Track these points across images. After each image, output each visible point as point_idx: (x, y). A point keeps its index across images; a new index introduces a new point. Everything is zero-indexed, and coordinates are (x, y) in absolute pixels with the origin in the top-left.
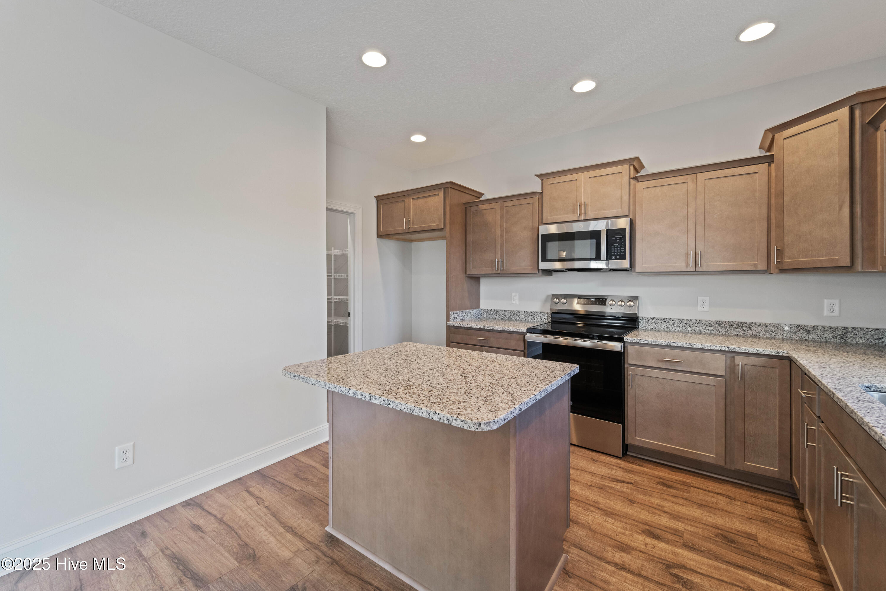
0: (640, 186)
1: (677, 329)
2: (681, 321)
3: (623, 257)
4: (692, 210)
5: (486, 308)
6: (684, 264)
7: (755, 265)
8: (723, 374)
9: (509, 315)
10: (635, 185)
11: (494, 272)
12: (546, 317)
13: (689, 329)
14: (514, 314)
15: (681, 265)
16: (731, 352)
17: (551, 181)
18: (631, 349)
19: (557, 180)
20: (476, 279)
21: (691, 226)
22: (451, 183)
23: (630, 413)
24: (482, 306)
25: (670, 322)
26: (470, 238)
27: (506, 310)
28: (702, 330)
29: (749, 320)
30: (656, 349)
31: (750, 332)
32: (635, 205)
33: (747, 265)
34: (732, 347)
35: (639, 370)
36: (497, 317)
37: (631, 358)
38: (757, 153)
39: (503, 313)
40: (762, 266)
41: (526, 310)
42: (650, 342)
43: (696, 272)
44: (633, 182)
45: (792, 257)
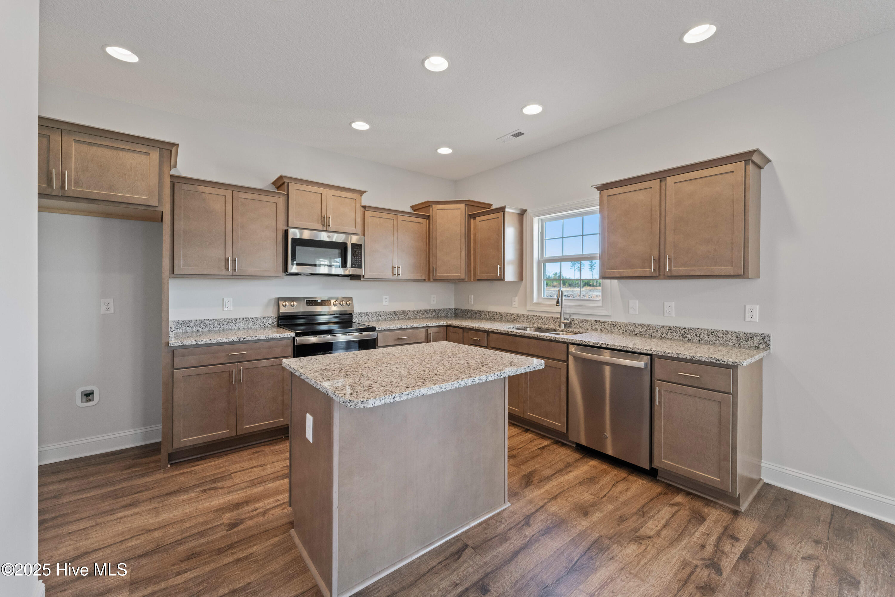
1: (374, 319)
2: (376, 313)
6: (391, 274)
7: (421, 276)
9: (221, 324)
12: (270, 321)
13: (380, 318)
14: (228, 322)
15: (389, 275)
16: (427, 327)
17: (297, 186)
18: (380, 335)
21: (395, 249)
25: (370, 314)
27: (216, 320)
28: (387, 318)
29: (407, 310)
31: (407, 316)
32: (364, 226)
36: (201, 329)
37: (380, 342)
39: (211, 323)
40: (424, 277)
41: (244, 317)
42: (391, 328)
43: (398, 280)
44: (363, 209)
45: (440, 273)
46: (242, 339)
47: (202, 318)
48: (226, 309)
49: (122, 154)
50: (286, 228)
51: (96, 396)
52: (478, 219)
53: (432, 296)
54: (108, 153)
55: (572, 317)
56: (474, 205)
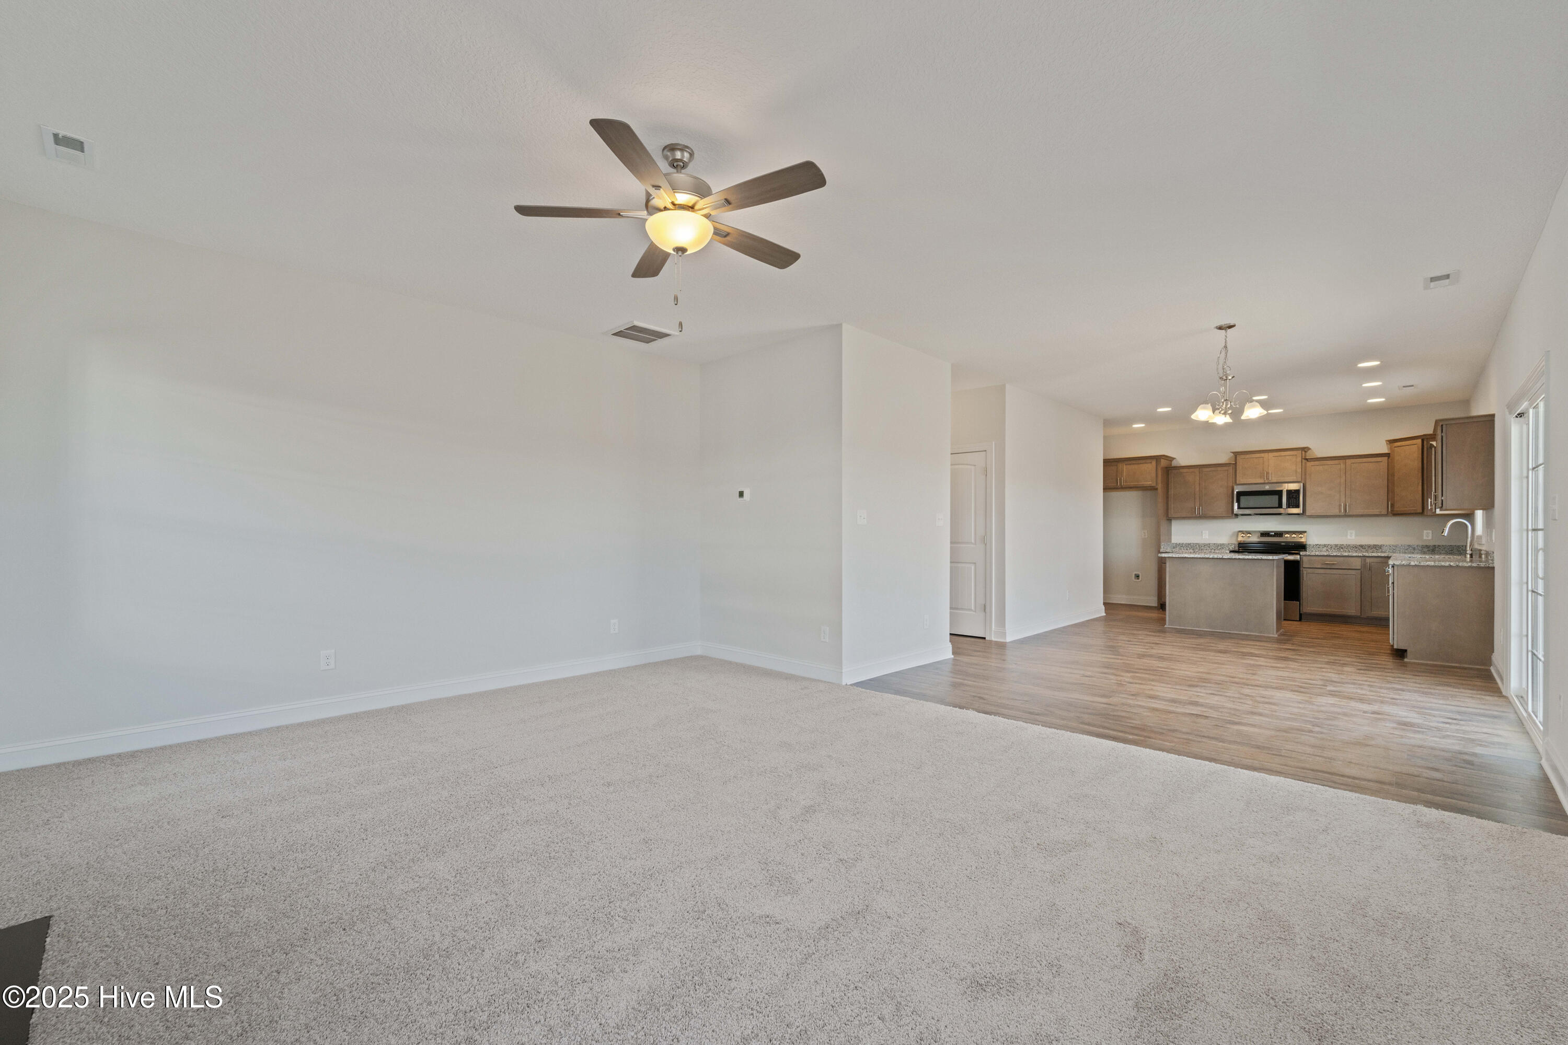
0: (1309, 464)
1: (1334, 550)
2: (1336, 545)
3: (1298, 506)
4: (1343, 480)
5: (1178, 542)
6: (1338, 511)
7: (1381, 512)
8: (1360, 568)
9: (1200, 546)
10: (1306, 463)
11: (1194, 516)
12: (1233, 546)
13: (1342, 550)
14: (1205, 545)
15: (1336, 512)
16: (1364, 556)
17: (1243, 456)
18: (1305, 559)
19: (1248, 456)
20: (1169, 520)
21: (1343, 490)
22: (1164, 455)
23: (1304, 595)
24: (1173, 542)
25: (1327, 546)
26: (1172, 492)
27: (1197, 543)
29: (1379, 544)
30: (1320, 558)
31: (1380, 550)
32: (1306, 474)
33: (1376, 512)
34: (1364, 554)
35: (1310, 570)
36: (1188, 549)
37: (1305, 563)
38: (1382, 450)
39: (1194, 545)
40: (1384, 512)
41: (1215, 542)
42: (1315, 555)
43: (1346, 516)
45: (1399, 507)
47: (1190, 542)
49: (1141, 465)
50: (1234, 486)
51: (1140, 577)
53: (1425, 532)
54: (1136, 466)
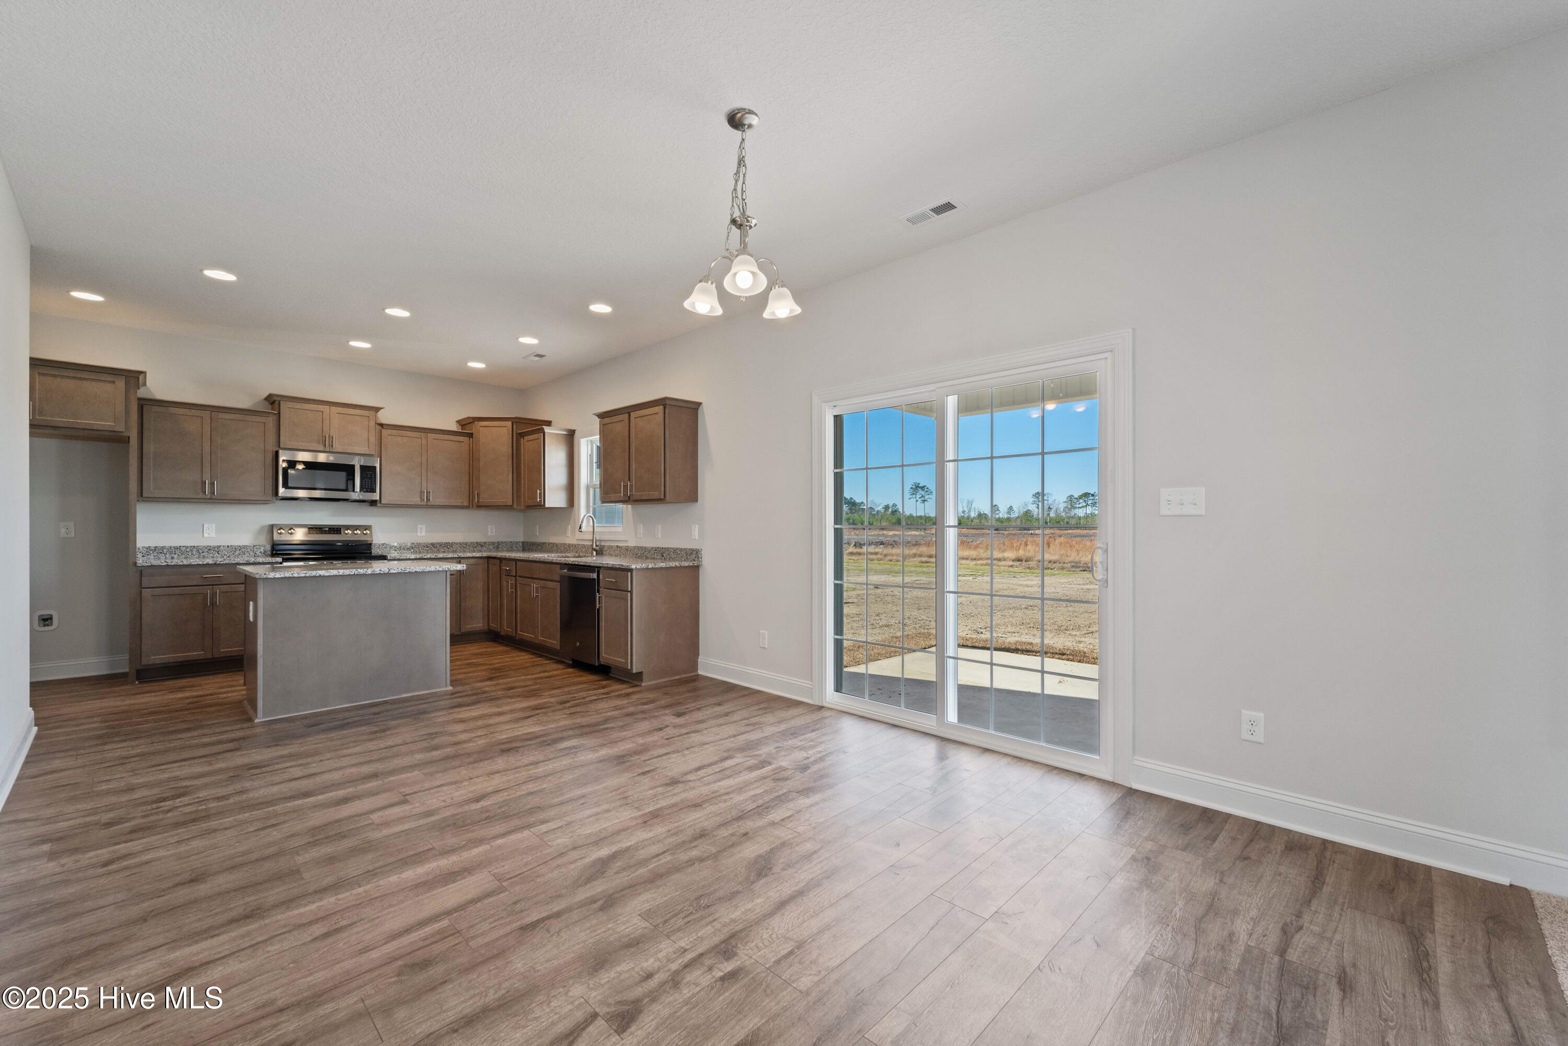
0: (385, 432)
2: (406, 545)
3: (373, 491)
4: (424, 460)
5: (150, 545)
6: (419, 499)
7: (462, 503)
9: (201, 552)
10: (380, 431)
11: (201, 496)
12: (262, 549)
13: (412, 551)
14: (209, 550)
15: (416, 500)
19: (298, 406)
21: (424, 472)
27: (194, 547)
28: (422, 551)
29: (451, 541)
31: (452, 549)
32: (381, 446)
33: (455, 502)
38: (454, 427)
39: (188, 550)
40: (467, 503)
41: (229, 545)
43: (428, 506)
44: (378, 427)
45: (485, 499)
46: (218, 562)
47: (178, 545)
48: (206, 535)
50: (277, 449)
51: (55, 621)
52: (527, 438)
53: (489, 527)
55: (603, 544)
56: (525, 422)
